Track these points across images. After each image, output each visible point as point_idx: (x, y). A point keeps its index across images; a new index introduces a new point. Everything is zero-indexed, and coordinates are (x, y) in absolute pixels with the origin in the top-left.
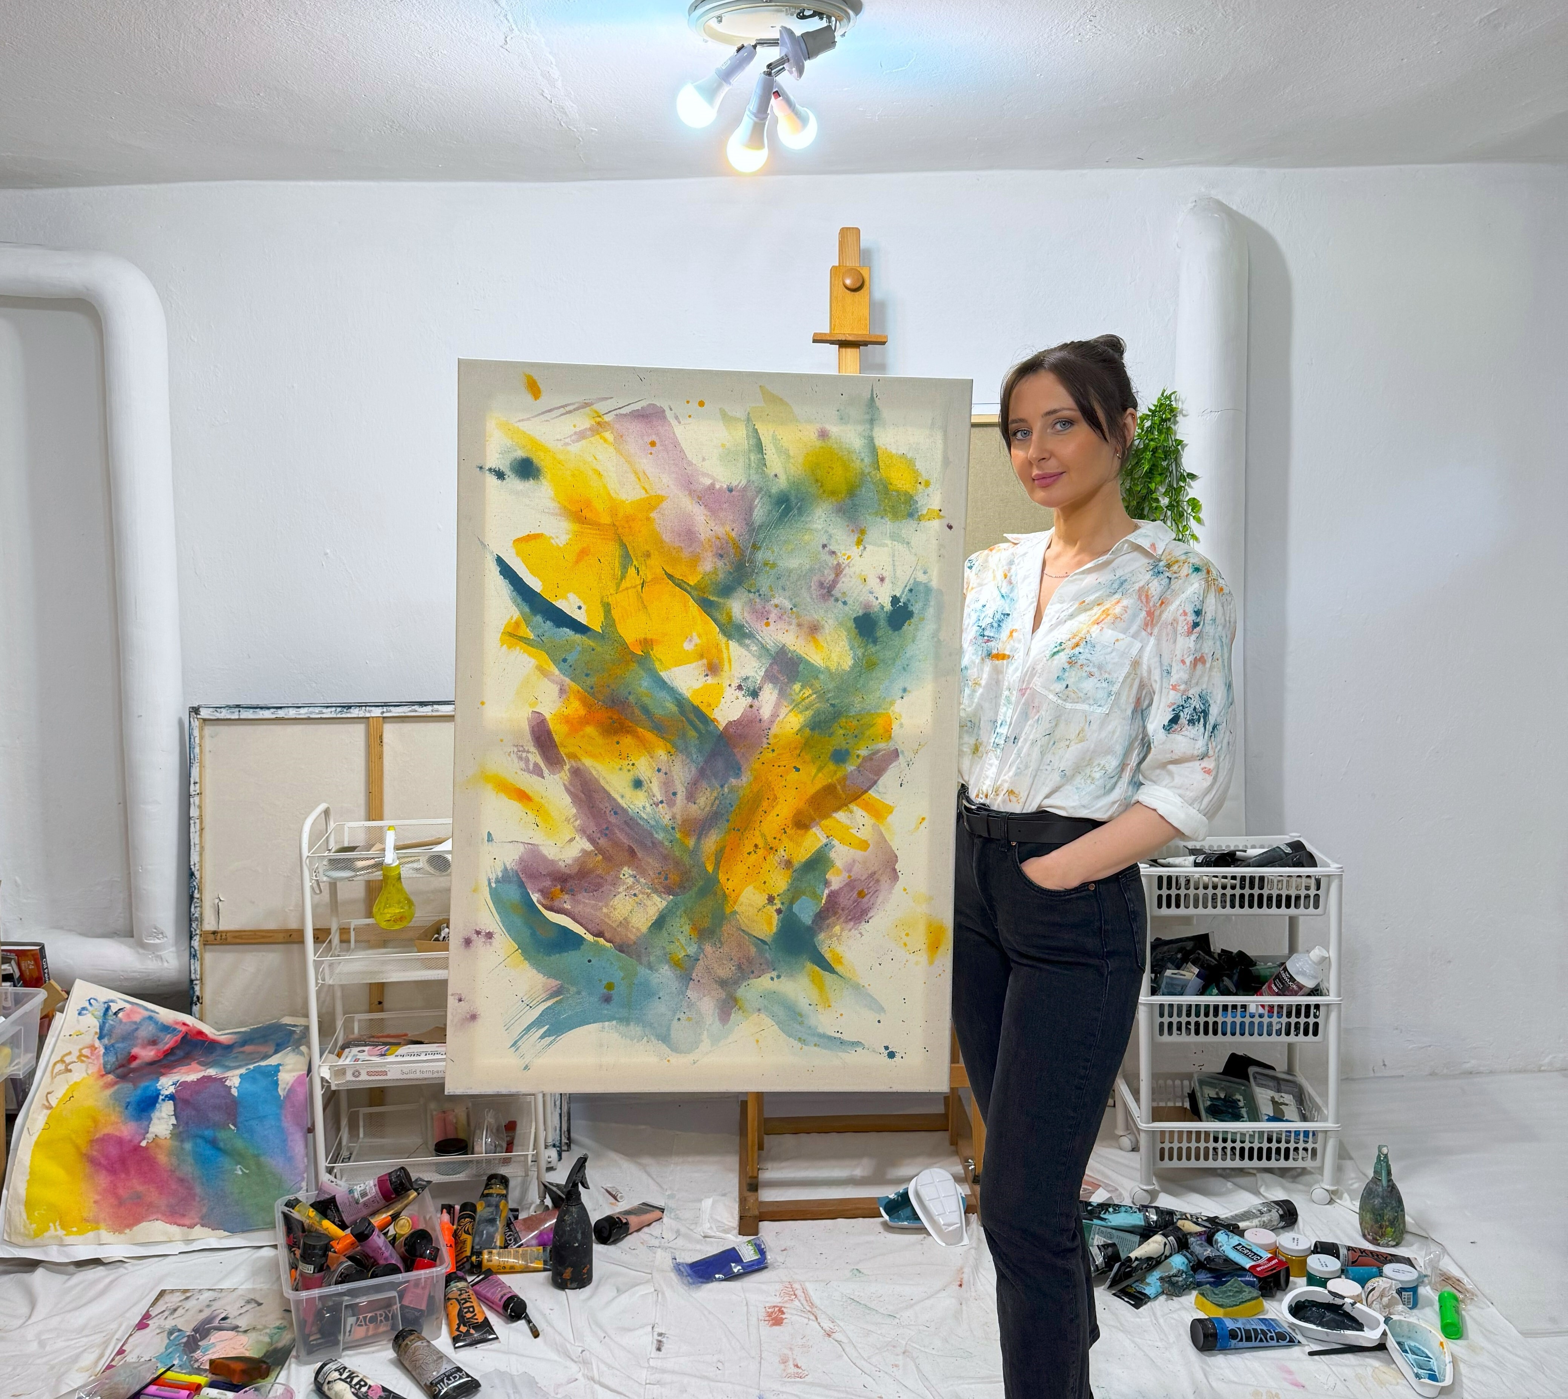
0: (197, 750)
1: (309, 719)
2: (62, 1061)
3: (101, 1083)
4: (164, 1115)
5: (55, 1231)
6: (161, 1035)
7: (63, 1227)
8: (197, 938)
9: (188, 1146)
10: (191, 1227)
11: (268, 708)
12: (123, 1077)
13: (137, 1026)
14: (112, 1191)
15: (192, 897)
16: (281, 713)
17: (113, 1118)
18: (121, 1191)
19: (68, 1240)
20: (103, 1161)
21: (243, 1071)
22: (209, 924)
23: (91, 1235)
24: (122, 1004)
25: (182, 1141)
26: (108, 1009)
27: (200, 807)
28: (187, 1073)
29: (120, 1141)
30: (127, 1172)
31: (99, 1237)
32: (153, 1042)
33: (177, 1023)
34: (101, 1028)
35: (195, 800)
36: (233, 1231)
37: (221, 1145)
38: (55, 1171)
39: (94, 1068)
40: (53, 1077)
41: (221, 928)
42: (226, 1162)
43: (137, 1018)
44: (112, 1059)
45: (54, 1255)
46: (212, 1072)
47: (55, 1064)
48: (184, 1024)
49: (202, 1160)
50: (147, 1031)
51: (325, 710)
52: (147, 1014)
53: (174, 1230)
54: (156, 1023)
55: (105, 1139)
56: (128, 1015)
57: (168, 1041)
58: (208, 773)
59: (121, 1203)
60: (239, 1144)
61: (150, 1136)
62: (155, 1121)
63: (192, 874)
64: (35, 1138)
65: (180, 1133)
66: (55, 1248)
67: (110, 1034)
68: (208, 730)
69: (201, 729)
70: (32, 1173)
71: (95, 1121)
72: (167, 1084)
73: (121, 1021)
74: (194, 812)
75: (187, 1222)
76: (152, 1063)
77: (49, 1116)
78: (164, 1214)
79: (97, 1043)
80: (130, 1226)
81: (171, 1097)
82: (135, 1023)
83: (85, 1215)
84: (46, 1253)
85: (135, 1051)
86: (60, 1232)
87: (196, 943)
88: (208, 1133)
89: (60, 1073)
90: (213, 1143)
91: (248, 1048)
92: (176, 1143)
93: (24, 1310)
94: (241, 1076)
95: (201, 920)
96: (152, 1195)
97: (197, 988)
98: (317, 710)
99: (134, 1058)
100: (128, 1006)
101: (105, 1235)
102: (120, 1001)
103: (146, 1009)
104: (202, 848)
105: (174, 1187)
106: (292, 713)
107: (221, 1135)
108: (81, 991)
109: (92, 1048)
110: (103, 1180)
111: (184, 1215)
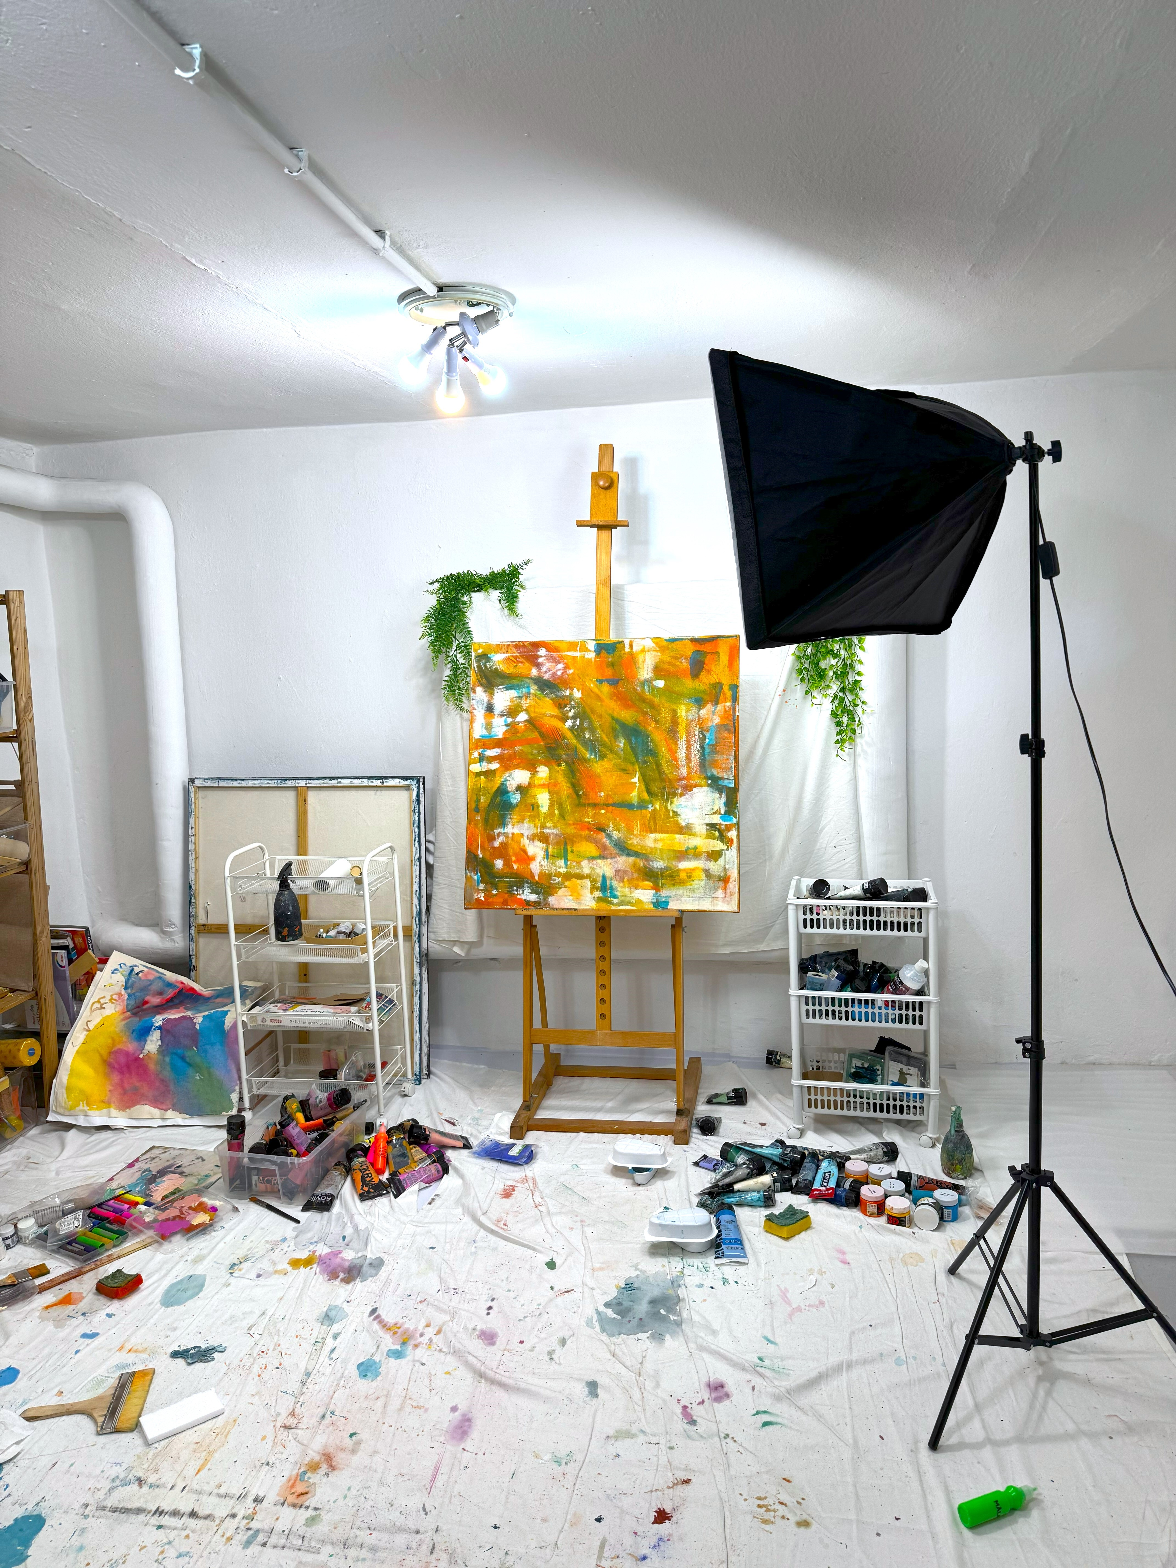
0: (193, 807)
1: (261, 787)
2: (99, 1002)
3: (122, 1017)
4: (154, 1039)
5: (83, 1106)
6: (166, 989)
7: (88, 1104)
8: (193, 928)
9: (167, 1059)
10: (166, 1110)
11: (236, 780)
12: (135, 1014)
13: (151, 982)
14: (121, 1085)
15: (190, 902)
16: (244, 783)
17: (124, 1039)
18: (126, 1086)
19: (90, 1113)
20: (116, 1066)
21: (207, 1013)
22: (202, 919)
23: (105, 1111)
24: (141, 968)
25: (164, 1056)
26: (132, 970)
27: (195, 844)
28: (174, 1014)
29: (127, 1054)
30: (130, 1073)
31: (109, 1112)
32: (161, 993)
33: (177, 982)
34: (126, 982)
35: (192, 839)
36: (192, 1114)
37: (188, 1060)
38: (87, 1070)
39: (120, 1008)
40: (92, 1011)
41: (209, 922)
42: (190, 1071)
43: (151, 977)
44: (132, 1002)
45: (81, 1121)
46: (189, 1014)
47: (93, 1003)
48: (182, 983)
49: (174, 1068)
50: (156, 987)
52: (158, 975)
53: (156, 1112)
54: (164, 981)
55: (118, 1052)
56: (146, 975)
57: (170, 993)
58: (201, 821)
59: (125, 1092)
60: (198, 1060)
61: (145, 1051)
62: (148, 1042)
63: (190, 887)
64: (76, 1048)
65: (162, 1050)
66: (82, 1117)
67: (132, 987)
68: (201, 794)
69: (196, 793)
70: (72, 1070)
71: (113, 1040)
72: (158, 1020)
73: (140, 978)
74: (191, 847)
75: (164, 1107)
76: (157, 1006)
77: (87, 1036)
78: (150, 1101)
79: (123, 992)
80: (129, 1107)
81: (159, 1028)
82: (150, 980)
83: (103, 1099)
84: (76, 1120)
85: (147, 998)
86: (86, 1108)
87: (193, 932)
88: (180, 1051)
89: (96, 1009)
90: (183, 1058)
91: (218, 1000)
92: (161, 1057)
93: (57, 1153)
94: (204, 1017)
95: (196, 917)
96: (145, 1089)
97: (193, 960)
98: (266, 781)
99: (146, 1003)
100: (146, 969)
101: (114, 1112)
102: (140, 965)
103: (158, 972)
104: (197, 870)
105: (158, 1084)
106: (250, 783)
107: (188, 1054)
108: (116, 958)
109: (120, 994)
110: (116, 1077)
111: (162, 1103)
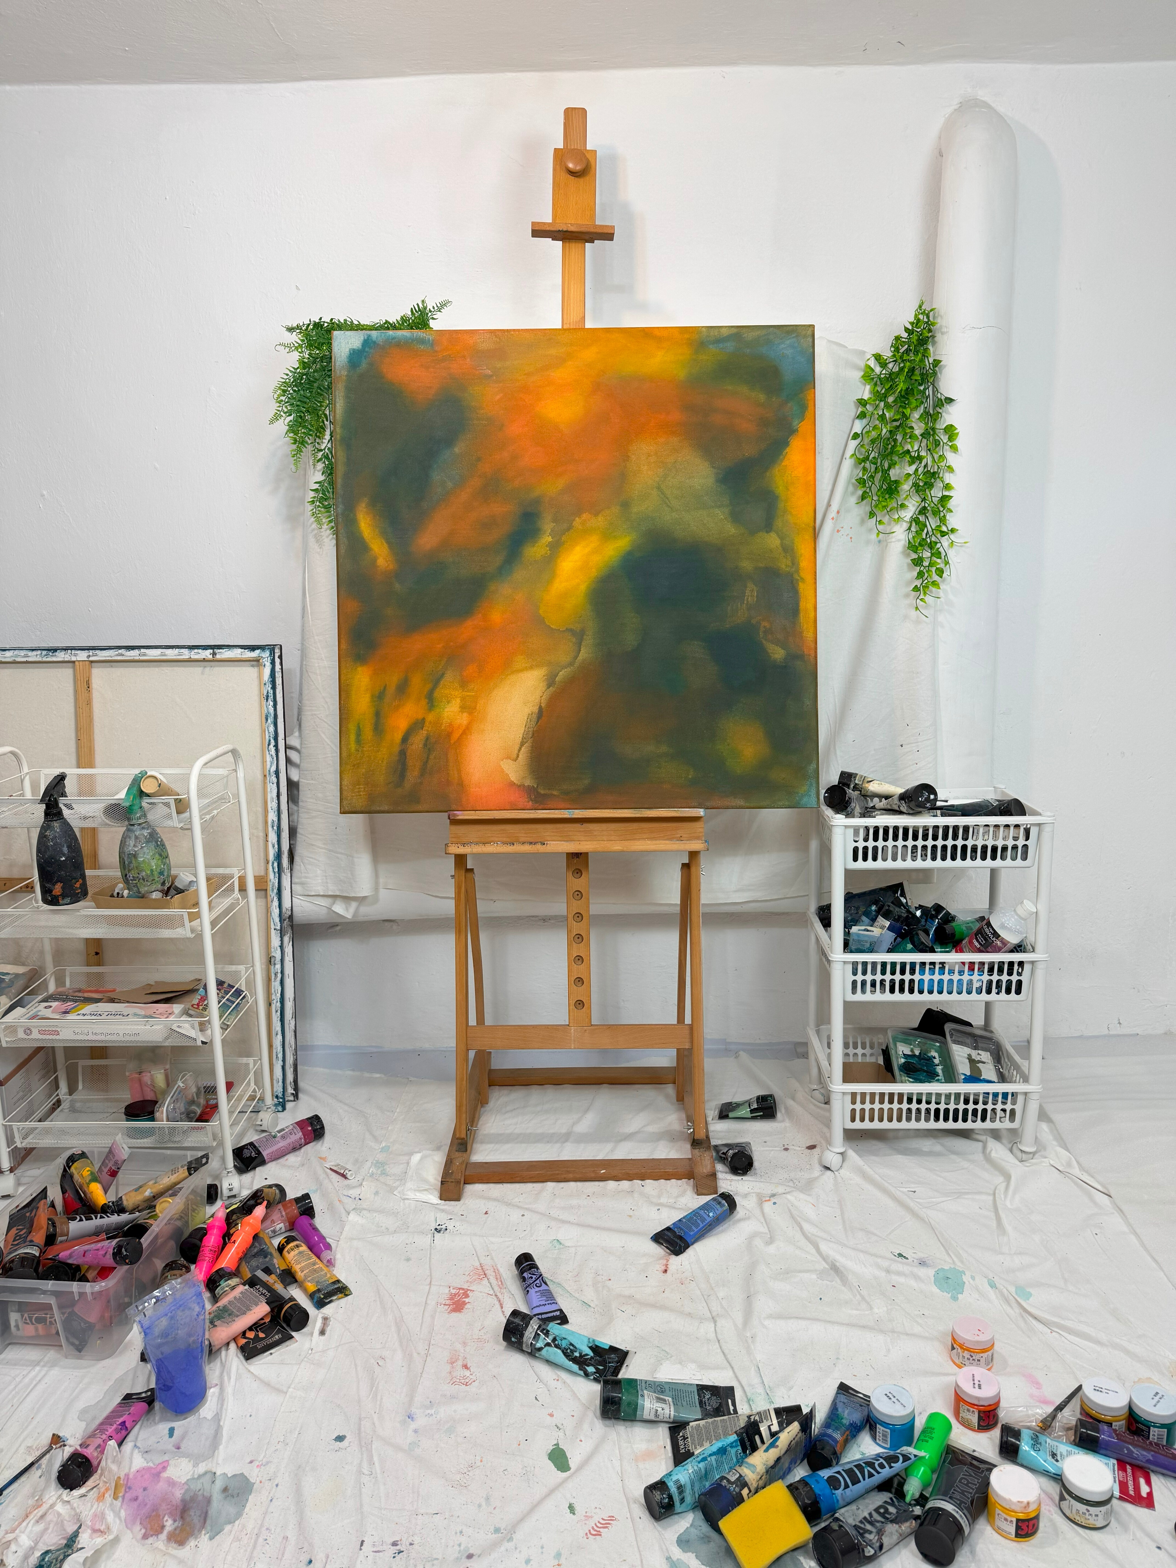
51: (30, 653)
